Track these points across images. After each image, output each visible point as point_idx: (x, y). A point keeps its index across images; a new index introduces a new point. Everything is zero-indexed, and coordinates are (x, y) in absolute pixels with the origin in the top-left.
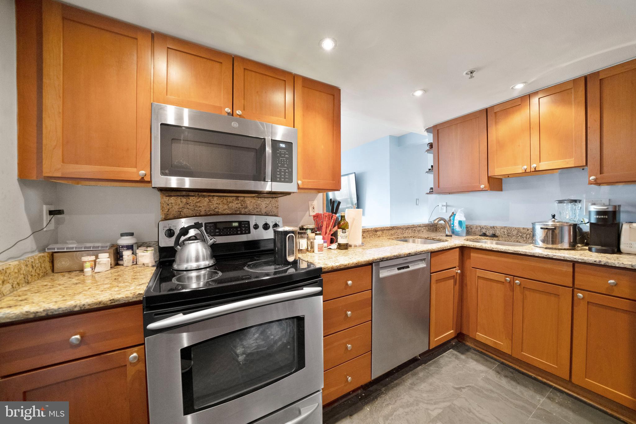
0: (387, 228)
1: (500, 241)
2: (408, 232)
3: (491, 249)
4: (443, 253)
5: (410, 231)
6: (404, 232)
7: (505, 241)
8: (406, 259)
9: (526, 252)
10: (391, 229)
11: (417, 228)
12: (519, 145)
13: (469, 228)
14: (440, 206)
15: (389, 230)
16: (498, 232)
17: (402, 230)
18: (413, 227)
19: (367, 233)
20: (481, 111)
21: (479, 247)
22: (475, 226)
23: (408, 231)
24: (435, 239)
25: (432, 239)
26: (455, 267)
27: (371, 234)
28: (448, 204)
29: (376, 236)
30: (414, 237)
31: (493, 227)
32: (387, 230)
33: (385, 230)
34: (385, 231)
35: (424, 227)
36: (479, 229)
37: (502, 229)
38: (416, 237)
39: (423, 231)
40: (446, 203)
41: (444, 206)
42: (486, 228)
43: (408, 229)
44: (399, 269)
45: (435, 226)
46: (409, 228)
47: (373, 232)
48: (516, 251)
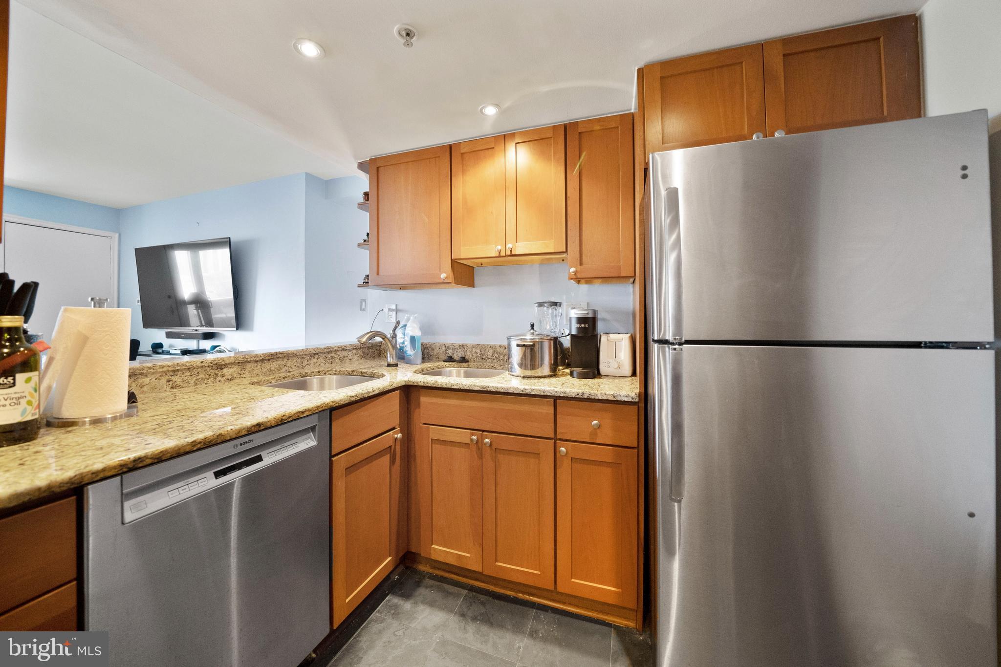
0: (254, 357)
1: (470, 368)
2: (315, 363)
3: (449, 386)
4: (362, 407)
5: (321, 360)
6: (305, 363)
7: (478, 368)
8: (246, 443)
9: (497, 388)
10: (269, 360)
11: (340, 353)
13: (430, 349)
14: (386, 310)
15: (262, 361)
16: (468, 353)
17: (299, 360)
18: (328, 353)
19: (188, 374)
20: (442, 148)
21: (432, 385)
22: (438, 345)
23: (315, 360)
24: (364, 375)
25: (359, 374)
26: (394, 428)
27: (201, 376)
28: (399, 307)
29: (219, 378)
30: (325, 374)
31: (463, 346)
32: (256, 361)
33: (249, 362)
34: (249, 366)
35: (354, 351)
36: (444, 349)
37: (474, 349)
38: (330, 372)
39: (351, 358)
40: (396, 305)
41: (393, 310)
42: (453, 347)
43: (317, 356)
44: (218, 475)
45: (378, 348)
46: (318, 354)
47: (208, 369)
48: (484, 387)
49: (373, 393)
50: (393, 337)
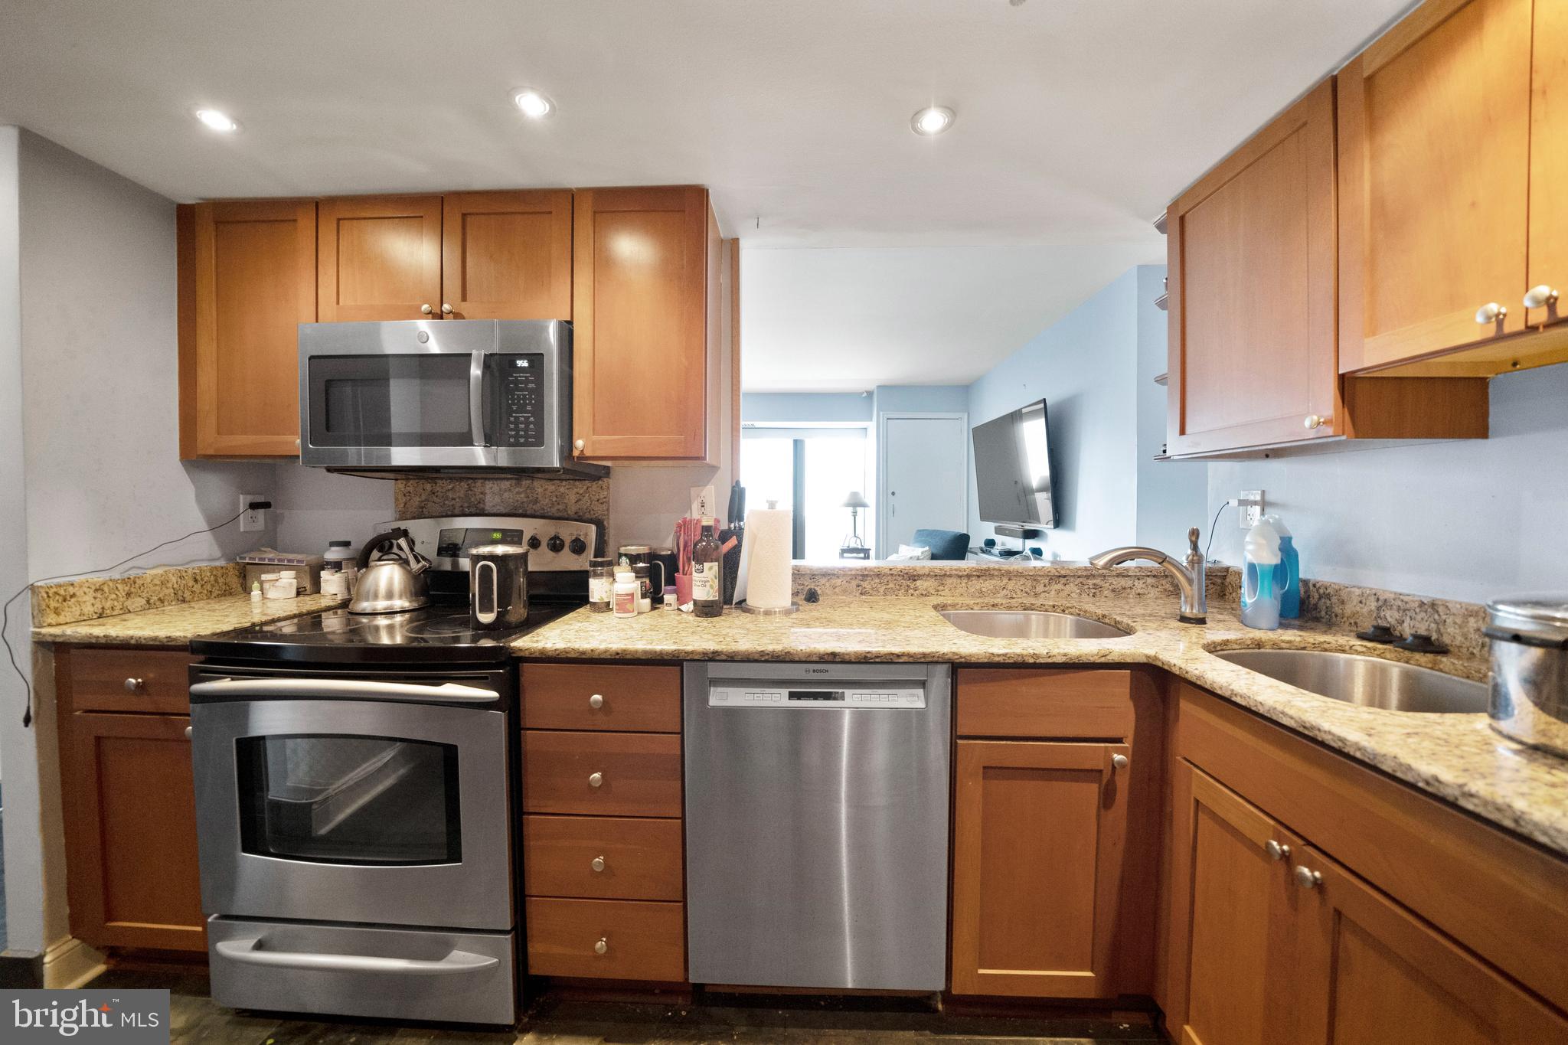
0: (956, 570)
1: (1441, 670)
2: (1058, 592)
5: (1072, 587)
6: (1040, 588)
7: (1468, 677)
10: (979, 577)
11: (1111, 580)
12: (1473, 204)
13: (1334, 599)
14: (1234, 503)
15: (969, 576)
16: (1450, 630)
17: (1029, 583)
18: (1087, 577)
19: (877, 581)
20: (1312, 96)
22: (1358, 592)
23: (1060, 586)
27: (891, 585)
28: (1269, 497)
29: (911, 591)
30: (1063, 611)
31: (1433, 605)
32: (960, 577)
33: (950, 576)
34: (949, 581)
35: (1150, 580)
36: (1373, 605)
37: (1472, 620)
39: (1141, 591)
40: (1263, 492)
41: (1255, 503)
42: (1400, 603)
43: (1063, 580)
45: (1219, 581)
46: (1065, 577)
47: (899, 578)
49: (1050, 661)
50: (1192, 562)
